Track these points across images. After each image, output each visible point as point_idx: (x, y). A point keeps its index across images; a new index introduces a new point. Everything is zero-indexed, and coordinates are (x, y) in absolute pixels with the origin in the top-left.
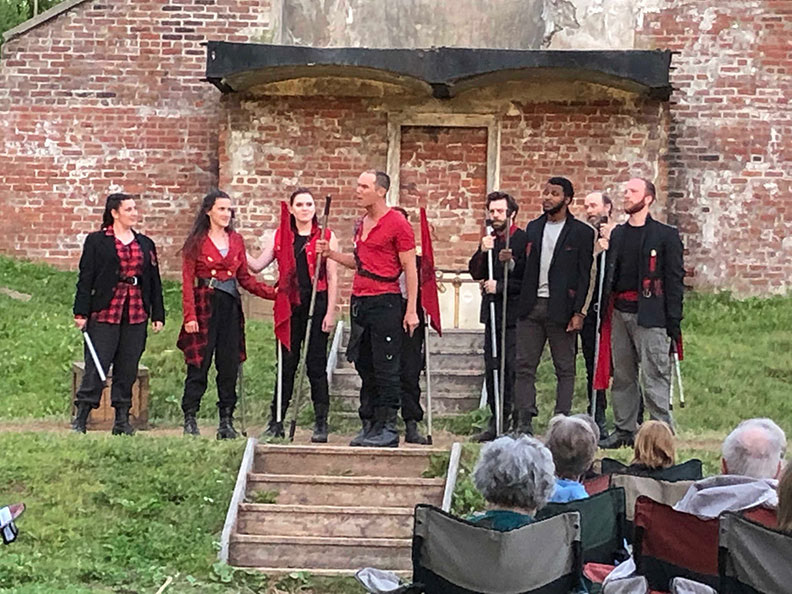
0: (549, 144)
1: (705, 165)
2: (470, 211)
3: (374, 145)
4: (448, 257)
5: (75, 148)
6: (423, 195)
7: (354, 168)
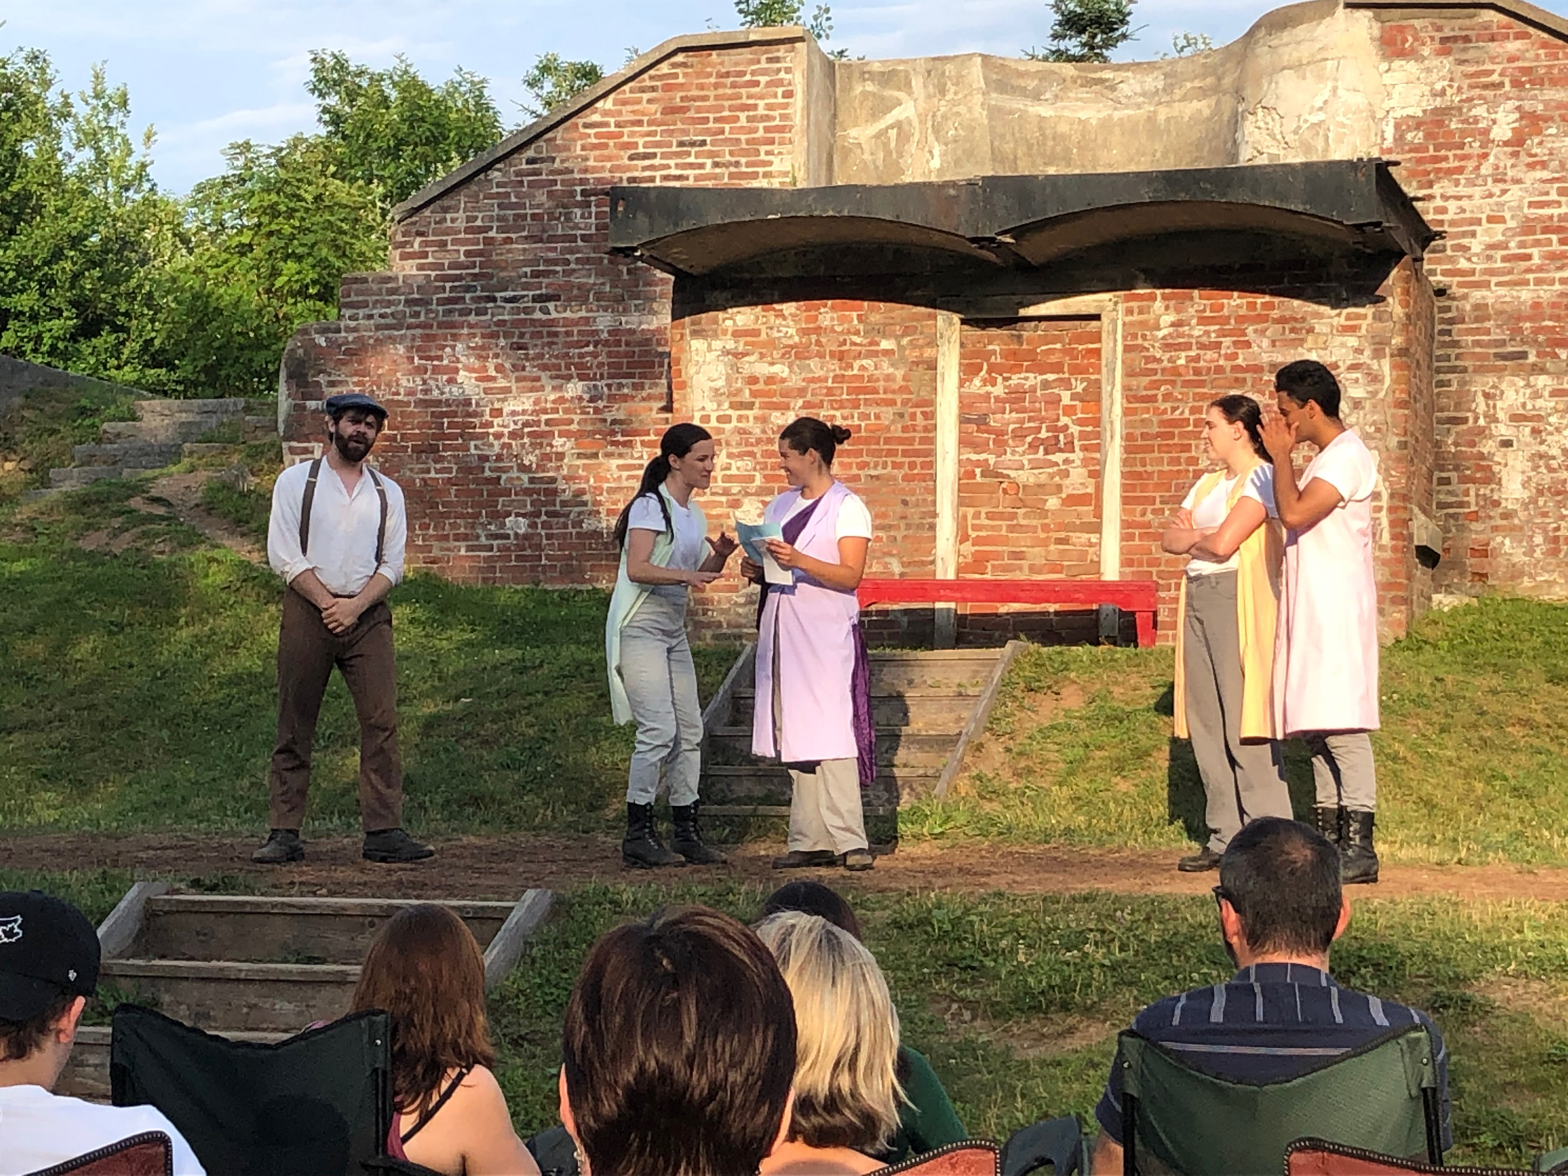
0: (1204, 339)
1: (1505, 368)
2: (1077, 456)
3: (917, 353)
4: (1043, 535)
5: (502, 383)
6: (1000, 433)
7: (885, 392)
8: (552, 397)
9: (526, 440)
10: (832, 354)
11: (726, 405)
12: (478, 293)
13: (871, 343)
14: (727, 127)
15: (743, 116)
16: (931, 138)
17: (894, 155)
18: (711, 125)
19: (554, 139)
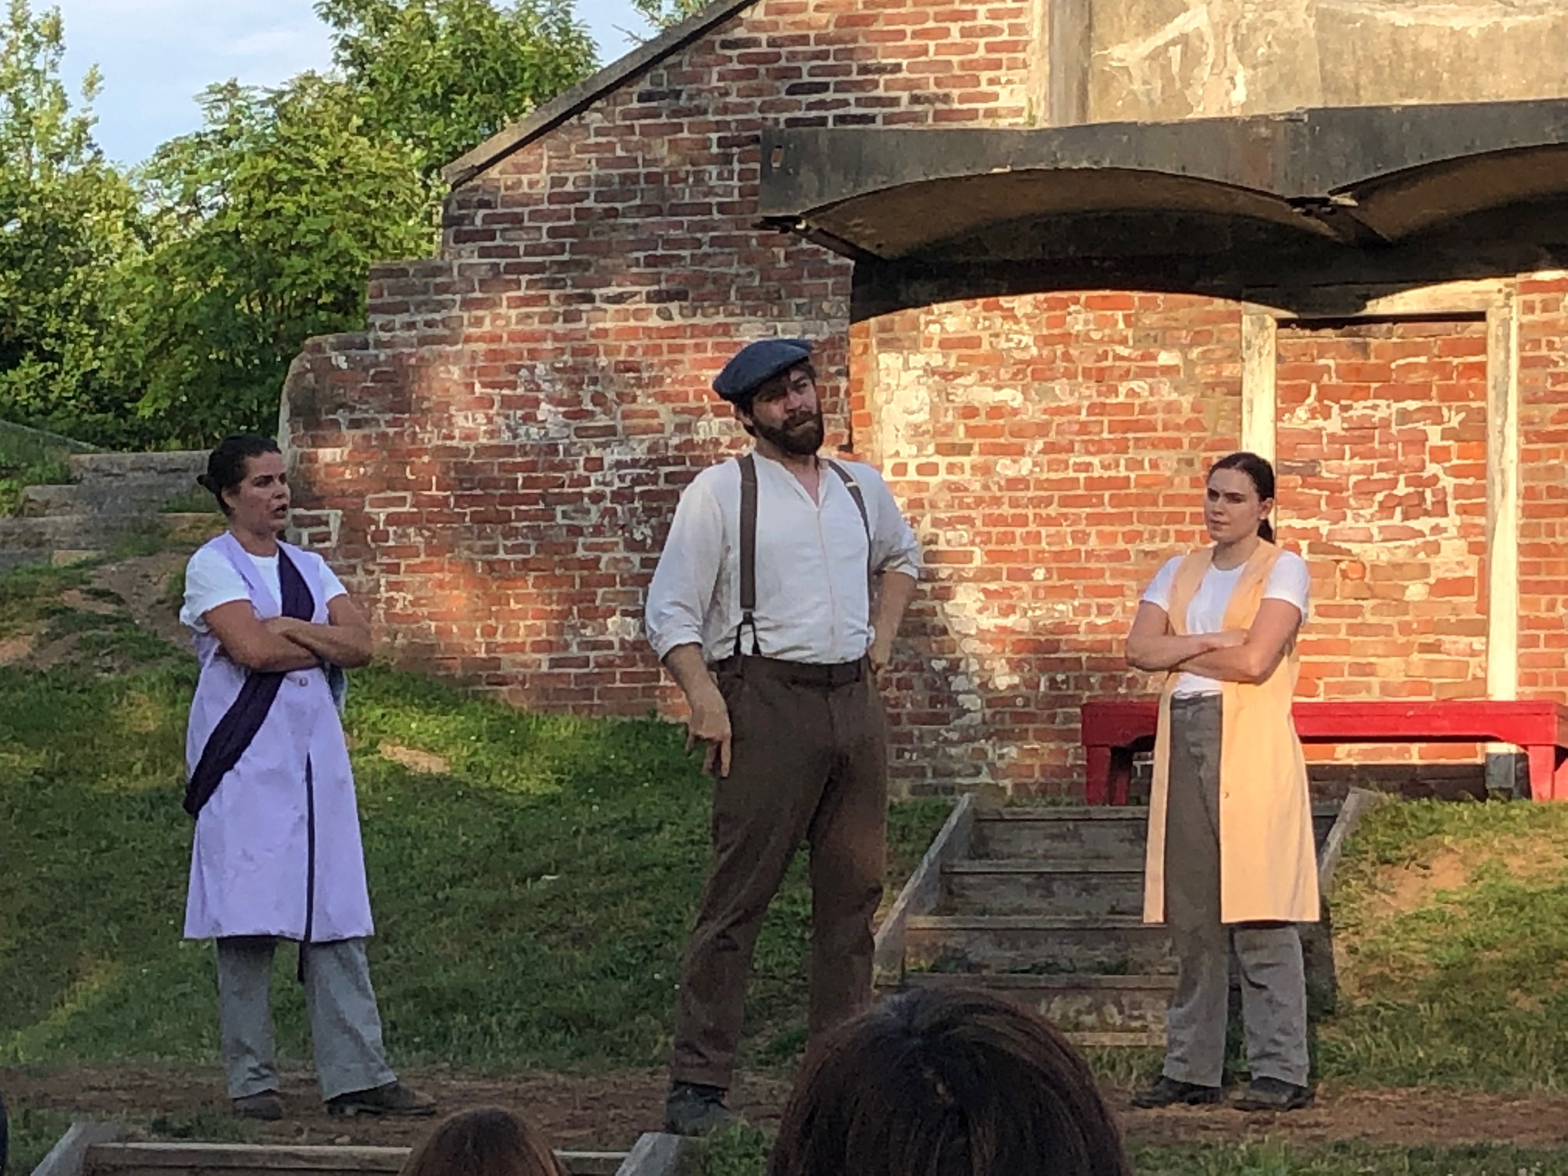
2: (1452, 521)
3: (1212, 371)
4: (1401, 640)
5: (602, 421)
6: (1335, 488)
7: (1165, 429)
8: (675, 441)
9: (637, 504)
10: (1087, 373)
11: (931, 449)
12: (569, 291)
13: (1143, 358)
14: (932, 45)
15: (955, 28)
16: (1232, 58)
17: (1178, 85)
18: (908, 41)
19: (680, 64)
